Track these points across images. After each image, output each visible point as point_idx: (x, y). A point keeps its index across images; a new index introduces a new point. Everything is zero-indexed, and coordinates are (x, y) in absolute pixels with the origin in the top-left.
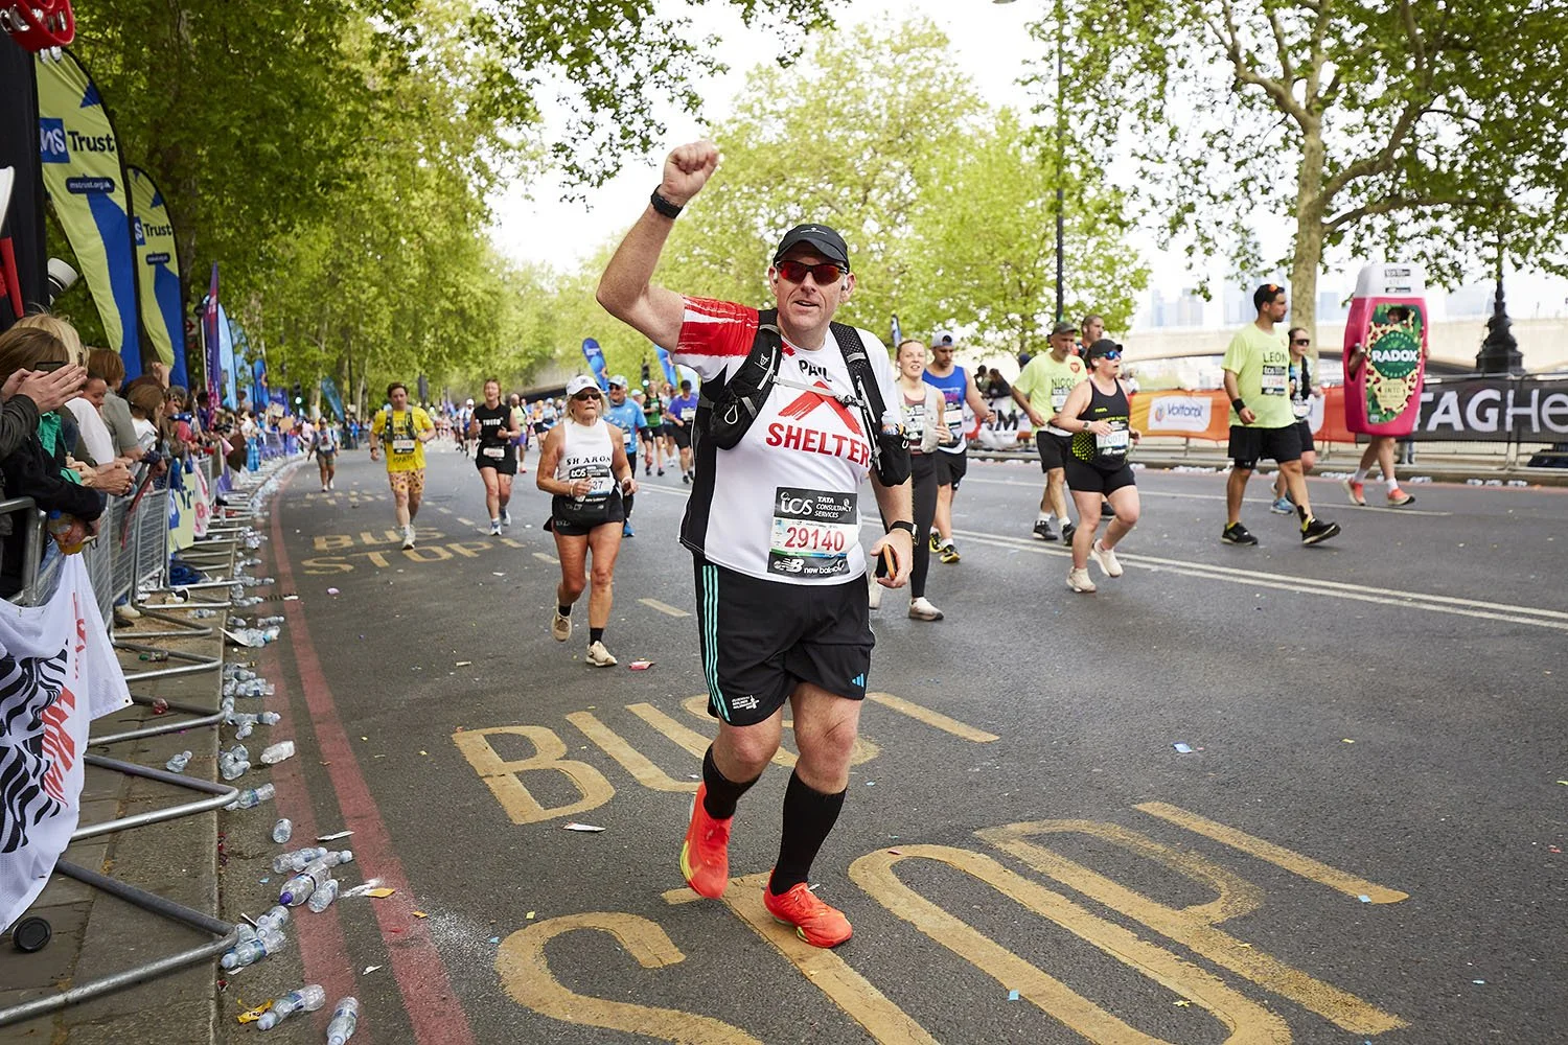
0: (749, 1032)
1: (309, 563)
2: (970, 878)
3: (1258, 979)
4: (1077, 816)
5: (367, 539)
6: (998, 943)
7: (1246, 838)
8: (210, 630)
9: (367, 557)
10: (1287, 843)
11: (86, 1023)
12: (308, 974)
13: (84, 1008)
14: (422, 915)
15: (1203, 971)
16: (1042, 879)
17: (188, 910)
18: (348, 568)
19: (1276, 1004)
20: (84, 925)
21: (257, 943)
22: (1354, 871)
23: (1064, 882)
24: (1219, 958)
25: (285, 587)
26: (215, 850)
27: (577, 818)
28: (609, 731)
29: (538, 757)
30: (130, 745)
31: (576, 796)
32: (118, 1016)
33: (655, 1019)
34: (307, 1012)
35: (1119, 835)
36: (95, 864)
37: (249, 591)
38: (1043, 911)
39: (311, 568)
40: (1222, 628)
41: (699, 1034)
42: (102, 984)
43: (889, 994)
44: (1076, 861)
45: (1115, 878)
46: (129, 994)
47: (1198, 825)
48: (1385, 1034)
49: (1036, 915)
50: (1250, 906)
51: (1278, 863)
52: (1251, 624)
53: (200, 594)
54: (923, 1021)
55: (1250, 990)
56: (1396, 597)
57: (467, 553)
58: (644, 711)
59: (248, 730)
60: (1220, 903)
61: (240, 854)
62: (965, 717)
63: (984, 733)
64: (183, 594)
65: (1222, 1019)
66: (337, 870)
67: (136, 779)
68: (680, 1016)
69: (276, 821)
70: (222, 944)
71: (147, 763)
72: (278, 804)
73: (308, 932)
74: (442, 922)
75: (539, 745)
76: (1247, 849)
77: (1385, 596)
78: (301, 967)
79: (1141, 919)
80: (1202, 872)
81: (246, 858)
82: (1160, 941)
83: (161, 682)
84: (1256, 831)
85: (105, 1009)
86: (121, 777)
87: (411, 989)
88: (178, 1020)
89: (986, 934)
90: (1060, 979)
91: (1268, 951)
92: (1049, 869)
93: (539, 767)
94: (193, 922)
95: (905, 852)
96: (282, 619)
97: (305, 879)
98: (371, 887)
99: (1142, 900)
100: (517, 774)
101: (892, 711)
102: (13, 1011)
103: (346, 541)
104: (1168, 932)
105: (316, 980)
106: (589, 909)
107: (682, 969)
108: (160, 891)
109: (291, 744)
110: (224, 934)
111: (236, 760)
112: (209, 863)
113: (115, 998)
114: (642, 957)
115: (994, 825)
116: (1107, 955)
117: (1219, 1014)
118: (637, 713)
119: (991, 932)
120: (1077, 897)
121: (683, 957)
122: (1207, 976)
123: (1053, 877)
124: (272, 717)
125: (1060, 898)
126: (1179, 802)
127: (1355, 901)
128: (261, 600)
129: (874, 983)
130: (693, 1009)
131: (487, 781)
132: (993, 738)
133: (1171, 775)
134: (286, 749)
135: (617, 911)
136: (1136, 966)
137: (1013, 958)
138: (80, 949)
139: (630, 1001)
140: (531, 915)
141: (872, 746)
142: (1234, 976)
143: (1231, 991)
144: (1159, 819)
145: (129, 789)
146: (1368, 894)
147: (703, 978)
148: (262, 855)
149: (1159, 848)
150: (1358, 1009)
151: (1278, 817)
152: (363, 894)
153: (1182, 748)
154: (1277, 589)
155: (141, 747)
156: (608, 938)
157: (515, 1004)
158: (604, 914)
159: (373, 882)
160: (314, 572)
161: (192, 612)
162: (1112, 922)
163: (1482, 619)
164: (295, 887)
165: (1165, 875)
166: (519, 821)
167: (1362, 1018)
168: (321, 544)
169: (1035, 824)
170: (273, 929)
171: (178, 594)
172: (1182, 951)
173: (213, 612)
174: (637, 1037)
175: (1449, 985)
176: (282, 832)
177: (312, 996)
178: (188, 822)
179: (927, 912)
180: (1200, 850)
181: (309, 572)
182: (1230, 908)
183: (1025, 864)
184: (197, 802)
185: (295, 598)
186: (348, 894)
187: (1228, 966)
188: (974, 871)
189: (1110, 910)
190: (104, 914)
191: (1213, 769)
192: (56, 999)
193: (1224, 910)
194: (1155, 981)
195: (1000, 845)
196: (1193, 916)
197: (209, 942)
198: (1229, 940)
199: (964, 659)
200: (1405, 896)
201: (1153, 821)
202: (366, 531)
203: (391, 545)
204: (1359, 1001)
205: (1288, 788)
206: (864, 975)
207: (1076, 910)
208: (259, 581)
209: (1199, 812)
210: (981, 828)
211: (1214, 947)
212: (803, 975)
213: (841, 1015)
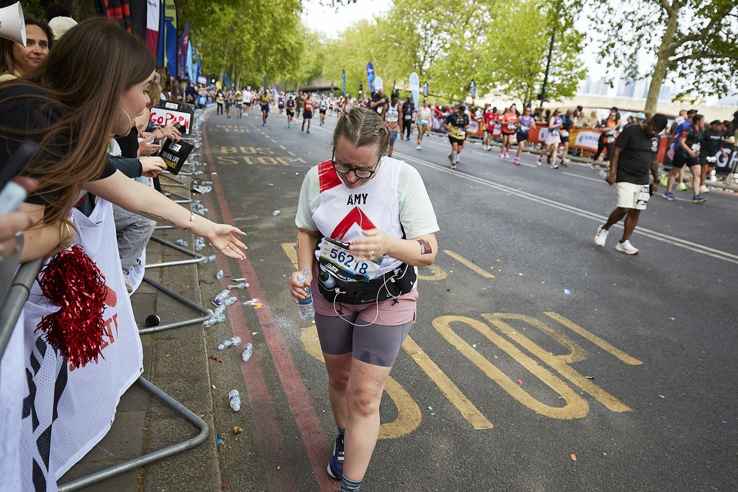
0: (393, 377)
1: (220, 158)
2: (478, 332)
3: (581, 386)
4: (522, 313)
5: (243, 149)
6: (486, 358)
7: (585, 332)
8: (185, 185)
9: (243, 159)
10: (600, 336)
11: (162, 339)
12: (234, 332)
13: (160, 334)
15: (561, 380)
16: (505, 336)
17: (191, 302)
18: (236, 163)
19: (586, 396)
20: (156, 302)
21: (216, 318)
22: (623, 350)
23: (513, 339)
24: (567, 376)
25: (212, 168)
26: (198, 279)
30: (161, 232)
32: (173, 338)
34: (235, 346)
35: (537, 323)
36: (156, 280)
37: (198, 168)
38: (504, 349)
39: (221, 161)
42: (166, 326)
43: (445, 372)
44: (519, 331)
45: (533, 340)
46: (175, 331)
47: (568, 324)
48: (623, 412)
49: (501, 350)
50: (582, 359)
51: (596, 344)
54: (456, 383)
55: (577, 390)
56: (665, 238)
57: (284, 163)
60: (571, 356)
61: (205, 281)
62: (482, 266)
63: (489, 274)
65: (565, 398)
67: (166, 246)
69: (217, 270)
70: (206, 318)
71: (169, 240)
72: (217, 262)
73: (232, 316)
74: (281, 320)
76: (585, 336)
77: (661, 237)
78: (231, 329)
79: (540, 357)
80: (566, 343)
81: (207, 283)
82: (547, 367)
84: (590, 330)
85: (167, 335)
86: (159, 245)
87: (271, 344)
88: (194, 343)
89: (482, 354)
90: (508, 375)
92: (508, 333)
94: (193, 307)
95: (453, 318)
96: (211, 183)
98: (253, 302)
99: (542, 350)
101: (453, 259)
103: (234, 150)
104: (550, 364)
105: (237, 334)
108: (182, 293)
110: (206, 314)
111: (200, 243)
112: (197, 285)
113: (170, 331)
115: (489, 312)
116: (526, 369)
117: (564, 396)
119: (484, 354)
120: (517, 345)
122: (562, 383)
123: (510, 336)
125: (510, 345)
126: (562, 314)
127: (623, 362)
128: (202, 173)
129: (439, 366)
132: (492, 276)
133: (560, 302)
136: (536, 375)
137: (491, 365)
138: (155, 311)
141: (445, 273)
142: (572, 384)
143: (570, 389)
144: (553, 319)
145: (164, 251)
146: (629, 360)
148: (213, 283)
149: (551, 331)
150: (615, 403)
151: (600, 325)
152: (251, 304)
157: (309, 354)
159: (255, 300)
160: (222, 163)
161: (177, 176)
162: (530, 357)
163: (698, 253)
165: (552, 342)
167: (616, 406)
168: (224, 150)
169: (505, 314)
172: (554, 372)
173: (185, 177)
175: (651, 398)
176: (220, 275)
178: (188, 267)
179: (460, 343)
180: (567, 334)
181: (220, 162)
182: (575, 358)
183: (499, 330)
184: (189, 259)
185: (216, 173)
186: (246, 303)
187: (570, 380)
188: (480, 330)
189: (530, 352)
190: (162, 299)
191: (577, 302)
192: (151, 329)
193: (572, 358)
194: (542, 381)
195: (490, 321)
196: (560, 359)
197: (201, 316)
198: (572, 370)
199: (484, 240)
200: (642, 363)
201: (551, 320)
202: (242, 146)
203: (253, 155)
204: (616, 399)
205: (605, 314)
206: (435, 363)
207: (517, 350)
208: (201, 164)
209: (569, 319)
210: (483, 313)
211: (566, 372)
212: (413, 360)
213: (426, 376)
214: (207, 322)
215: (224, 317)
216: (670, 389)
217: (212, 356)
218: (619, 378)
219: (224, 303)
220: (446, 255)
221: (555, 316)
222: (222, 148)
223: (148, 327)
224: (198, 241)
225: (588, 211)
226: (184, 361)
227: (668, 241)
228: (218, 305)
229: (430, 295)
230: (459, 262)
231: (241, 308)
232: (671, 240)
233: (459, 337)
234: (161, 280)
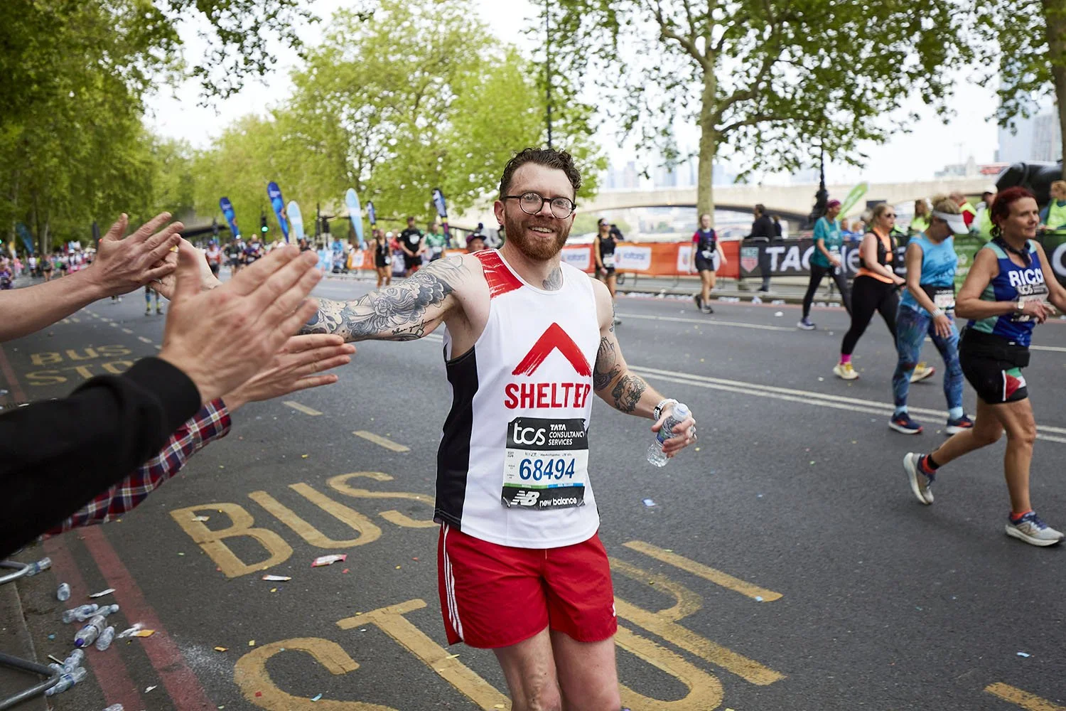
1: (31, 376)
3: (703, 655)
5: (72, 354)
7: (690, 563)
9: (76, 371)
10: (712, 565)
12: (108, 696)
15: (671, 652)
17: (16, 658)
18: (62, 379)
19: (714, 670)
21: (68, 677)
22: (751, 581)
24: (680, 643)
26: (22, 612)
27: (271, 571)
28: (280, 505)
29: (235, 526)
31: (266, 555)
35: (616, 565)
43: (490, 681)
48: (773, 684)
50: (696, 608)
55: (699, 662)
56: (768, 391)
58: (302, 489)
60: (678, 607)
61: (36, 610)
65: (684, 682)
66: (111, 618)
68: (362, 706)
69: (57, 586)
70: (50, 682)
72: (54, 570)
73: (99, 665)
74: (193, 652)
75: (235, 518)
76: (689, 569)
77: (762, 390)
78: (100, 691)
79: (632, 620)
80: (667, 587)
81: (41, 614)
82: (646, 634)
84: (697, 558)
87: (180, 701)
91: (708, 637)
93: (236, 534)
94: (21, 667)
97: (91, 628)
98: (136, 630)
99: (634, 608)
100: (222, 540)
103: (56, 357)
104: (650, 628)
105: (113, 699)
106: (290, 636)
107: (358, 673)
110: (48, 675)
112: (20, 622)
114: (332, 667)
117: (682, 679)
118: (298, 490)
121: (357, 666)
126: (649, 540)
127: (754, 601)
129: (479, 674)
130: (370, 700)
131: (203, 546)
133: (643, 521)
135: (309, 636)
136: (633, 652)
139: (328, 698)
140: (252, 643)
142: (689, 654)
143: (688, 664)
144: (638, 552)
146: (762, 596)
147: (373, 679)
148: (52, 610)
149: (640, 572)
150: (758, 670)
151: (708, 547)
152: (132, 635)
153: (649, 502)
154: (698, 387)
156: (306, 656)
157: (253, 706)
158: (301, 639)
159: (137, 626)
160: (37, 384)
163: (816, 406)
164: (84, 634)
165: (645, 591)
166: (231, 576)
167: (760, 675)
168: (37, 360)
172: (659, 640)
176: (65, 593)
180: (664, 573)
181: (32, 384)
182: (684, 610)
186: (121, 636)
187: (685, 648)
191: (668, 516)
193: (681, 612)
194: (644, 661)
196: (663, 617)
197: (38, 682)
198: (685, 630)
200: (780, 596)
201: (635, 554)
202: (70, 349)
203: (92, 360)
204: (758, 664)
205: (712, 528)
206: (472, 669)
211: (677, 636)
212: (436, 673)
213: (462, 697)
215: (83, 671)
216: (829, 628)
218: (755, 628)
221: (641, 545)
222: (33, 356)
225: (653, 368)
227: (773, 395)
231: (113, 647)
232: (776, 393)
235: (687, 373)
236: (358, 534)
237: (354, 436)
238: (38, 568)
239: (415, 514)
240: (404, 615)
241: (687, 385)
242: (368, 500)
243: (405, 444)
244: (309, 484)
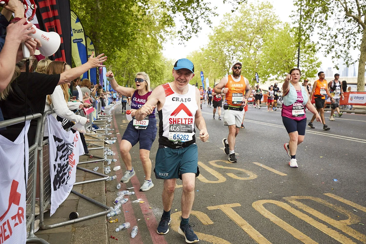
0: (230, 242)
2: (283, 209)
3: (361, 240)
4: (309, 195)
6: (291, 225)
7: (354, 204)
8: (101, 140)
11: (79, 227)
12: (126, 220)
13: (78, 223)
14: (151, 208)
16: (301, 210)
17: (99, 203)
20: (77, 205)
21: (115, 212)
23: (307, 212)
24: (350, 234)
25: (117, 131)
26: (105, 190)
30: (85, 165)
32: (86, 226)
33: (207, 237)
34: (126, 229)
35: (320, 201)
36: (79, 191)
37: (109, 131)
38: (303, 218)
39: (122, 127)
40: (343, 151)
41: (218, 242)
42: (82, 219)
43: (265, 236)
44: (310, 207)
45: (320, 212)
46: (88, 221)
47: (341, 200)
49: (300, 219)
50: (357, 221)
51: (364, 211)
52: (351, 150)
53: (99, 132)
58: (200, 163)
59: (110, 163)
60: (349, 219)
61: (110, 191)
62: (278, 169)
63: (284, 174)
64: (95, 132)
66: (131, 196)
67: (87, 172)
68: (213, 237)
69: (117, 184)
70: (108, 211)
71: (89, 169)
72: (117, 180)
73: (125, 210)
74: (156, 210)
78: (124, 218)
79: (328, 222)
80: (343, 212)
82: (334, 228)
83: (91, 151)
84: (357, 202)
85: (83, 224)
86: (84, 172)
88: (99, 228)
90: (308, 236)
91: (363, 233)
92: (303, 208)
94: (100, 206)
95: (265, 201)
96: (116, 138)
99: (328, 218)
101: (260, 167)
102: (64, 223)
104: (336, 226)
105: (128, 221)
107: (213, 226)
108: (94, 198)
109: (120, 167)
110: (108, 209)
111: (108, 170)
112: (103, 192)
113: (85, 222)
114: (203, 222)
115: (288, 196)
116: (320, 231)
119: (289, 222)
120: (311, 216)
121: (213, 223)
122: (347, 238)
123: (304, 210)
124: (115, 160)
125: (306, 216)
126: (336, 194)
128: (111, 134)
129: (260, 233)
130: (216, 235)
132: (286, 175)
133: (333, 187)
134: (119, 168)
135: (196, 210)
136: (328, 234)
137: (296, 230)
138: (77, 210)
139: (201, 232)
140: (176, 210)
141: (256, 175)
142: (355, 239)
144: (331, 197)
145: (86, 175)
147: (218, 228)
148: (114, 191)
149: (331, 205)
152: (137, 202)
153: (335, 180)
154: (357, 142)
155: (88, 165)
156: (195, 217)
157: (174, 231)
158: (193, 211)
159: (139, 199)
160: (123, 128)
161: (97, 136)
162: (320, 222)
165: (333, 212)
169: (298, 197)
170: (118, 209)
171: (94, 132)
172: (340, 231)
173: (102, 136)
174: (203, 241)
176: (119, 186)
177: (127, 225)
178: (99, 183)
179: (272, 216)
180: (342, 206)
182: (352, 221)
183: (297, 206)
184: (100, 178)
185: (119, 133)
186: (134, 202)
187: (353, 236)
188: (283, 207)
189: (320, 219)
190: (82, 203)
191: (344, 186)
192: (72, 221)
193: (350, 222)
194: (333, 239)
195: (290, 201)
196: (342, 223)
197: (105, 210)
198: (352, 230)
199: (277, 155)
201: (329, 198)
206: (257, 231)
207: (311, 219)
208: (111, 129)
209: (341, 196)
210: (284, 197)
211: (348, 231)
212: (243, 229)
213: (253, 240)
214: (109, 215)
215: (120, 211)
217: (112, 236)
219: (121, 202)
220: (255, 165)
221: (332, 195)
222: (123, 121)
223: (71, 219)
224: (107, 169)
226: (91, 240)
228: (117, 204)
229: (248, 188)
230: (264, 168)
231: (131, 205)
233: (270, 213)
234: (82, 191)
235: (352, 137)
236: (218, 180)
237: (220, 149)
238: (112, 178)
239: (239, 175)
240: (232, 208)
241: (352, 141)
242: (222, 169)
243: (238, 153)
244: (202, 162)
